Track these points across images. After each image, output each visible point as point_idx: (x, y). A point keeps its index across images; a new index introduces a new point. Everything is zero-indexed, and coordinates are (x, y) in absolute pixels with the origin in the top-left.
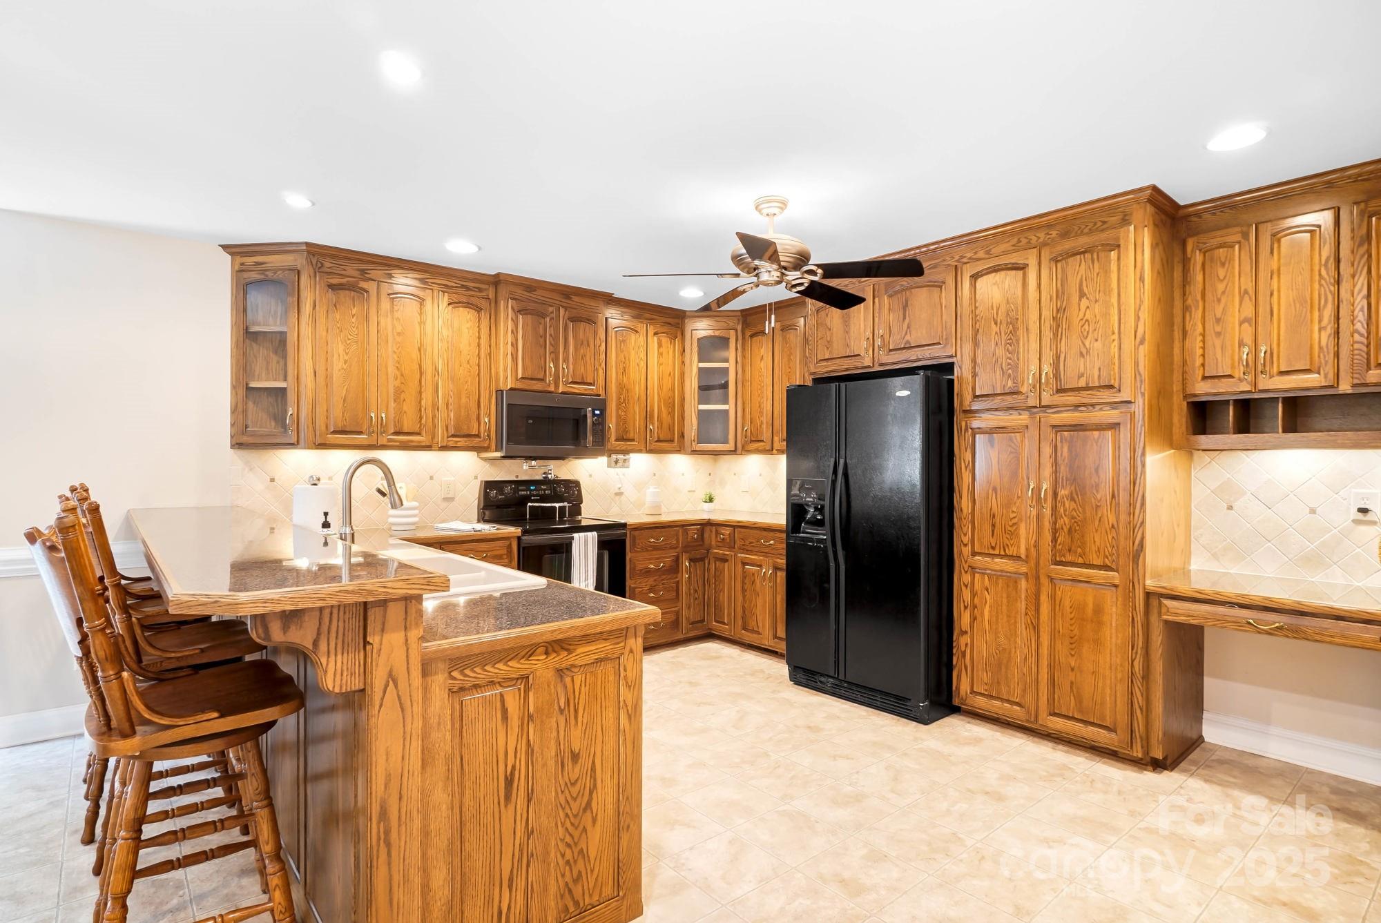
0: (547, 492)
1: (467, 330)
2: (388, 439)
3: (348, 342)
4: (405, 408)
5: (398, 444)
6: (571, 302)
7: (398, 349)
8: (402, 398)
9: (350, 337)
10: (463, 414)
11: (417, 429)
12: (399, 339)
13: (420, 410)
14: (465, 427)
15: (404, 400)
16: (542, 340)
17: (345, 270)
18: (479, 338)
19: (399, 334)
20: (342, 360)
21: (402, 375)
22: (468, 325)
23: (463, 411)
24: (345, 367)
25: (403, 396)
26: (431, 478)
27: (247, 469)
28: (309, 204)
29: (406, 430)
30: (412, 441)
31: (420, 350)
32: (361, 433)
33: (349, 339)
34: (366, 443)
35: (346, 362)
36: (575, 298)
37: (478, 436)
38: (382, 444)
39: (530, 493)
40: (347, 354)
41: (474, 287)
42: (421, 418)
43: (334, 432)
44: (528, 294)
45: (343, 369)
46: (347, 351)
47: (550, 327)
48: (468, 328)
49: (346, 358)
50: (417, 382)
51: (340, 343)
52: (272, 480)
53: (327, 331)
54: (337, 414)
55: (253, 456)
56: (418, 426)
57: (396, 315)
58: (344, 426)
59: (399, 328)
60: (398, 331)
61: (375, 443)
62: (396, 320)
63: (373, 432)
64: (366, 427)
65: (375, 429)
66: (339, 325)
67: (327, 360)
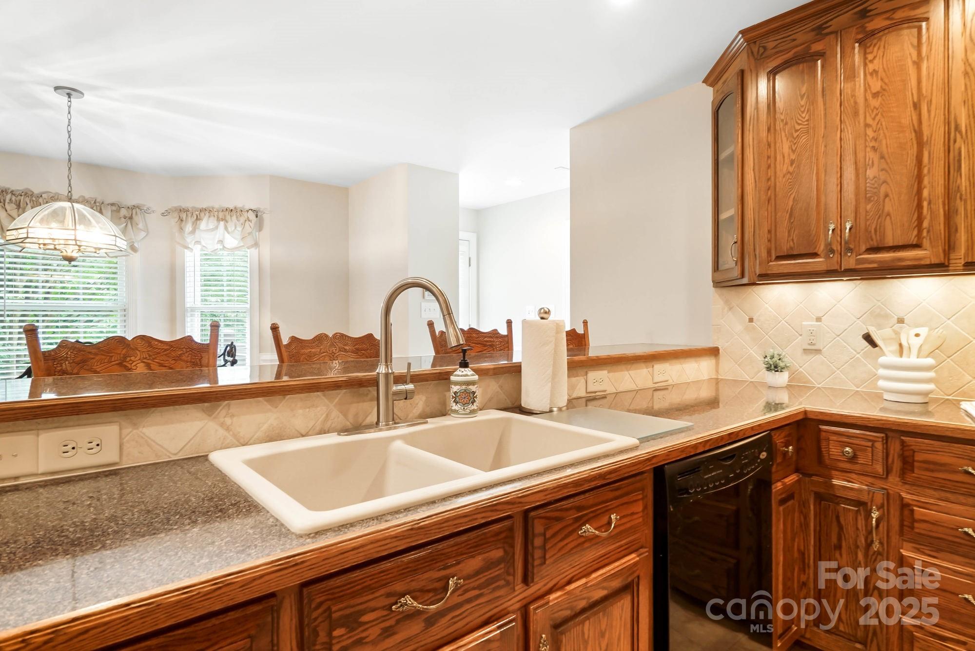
2: (857, 260)
3: (795, 135)
4: (888, 208)
5: (875, 265)
7: (874, 119)
8: (882, 194)
9: (798, 127)
11: (912, 238)
12: (874, 103)
13: (920, 206)
15: (887, 196)
19: (876, 95)
20: (787, 161)
21: (882, 157)
24: (791, 169)
25: (885, 190)
27: (726, 309)
29: (890, 242)
30: (900, 259)
31: (916, 106)
32: (815, 255)
33: (796, 131)
34: (824, 267)
35: (792, 162)
38: (847, 268)
40: (794, 151)
42: (920, 220)
43: (779, 258)
45: (789, 172)
46: (794, 149)
49: (793, 157)
50: (912, 161)
51: (784, 139)
52: (751, 320)
53: (769, 130)
54: (782, 232)
55: (732, 294)
56: (915, 232)
57: (871, 67)
58: (791, 248)
59: (876, 85)
60: (874, 91)
61: (836, 267)
62: (871, 74)
63: (832, 251)
64: (821, 248)
65: (836, 247)
66: (782, 117)
67: (769, 167)
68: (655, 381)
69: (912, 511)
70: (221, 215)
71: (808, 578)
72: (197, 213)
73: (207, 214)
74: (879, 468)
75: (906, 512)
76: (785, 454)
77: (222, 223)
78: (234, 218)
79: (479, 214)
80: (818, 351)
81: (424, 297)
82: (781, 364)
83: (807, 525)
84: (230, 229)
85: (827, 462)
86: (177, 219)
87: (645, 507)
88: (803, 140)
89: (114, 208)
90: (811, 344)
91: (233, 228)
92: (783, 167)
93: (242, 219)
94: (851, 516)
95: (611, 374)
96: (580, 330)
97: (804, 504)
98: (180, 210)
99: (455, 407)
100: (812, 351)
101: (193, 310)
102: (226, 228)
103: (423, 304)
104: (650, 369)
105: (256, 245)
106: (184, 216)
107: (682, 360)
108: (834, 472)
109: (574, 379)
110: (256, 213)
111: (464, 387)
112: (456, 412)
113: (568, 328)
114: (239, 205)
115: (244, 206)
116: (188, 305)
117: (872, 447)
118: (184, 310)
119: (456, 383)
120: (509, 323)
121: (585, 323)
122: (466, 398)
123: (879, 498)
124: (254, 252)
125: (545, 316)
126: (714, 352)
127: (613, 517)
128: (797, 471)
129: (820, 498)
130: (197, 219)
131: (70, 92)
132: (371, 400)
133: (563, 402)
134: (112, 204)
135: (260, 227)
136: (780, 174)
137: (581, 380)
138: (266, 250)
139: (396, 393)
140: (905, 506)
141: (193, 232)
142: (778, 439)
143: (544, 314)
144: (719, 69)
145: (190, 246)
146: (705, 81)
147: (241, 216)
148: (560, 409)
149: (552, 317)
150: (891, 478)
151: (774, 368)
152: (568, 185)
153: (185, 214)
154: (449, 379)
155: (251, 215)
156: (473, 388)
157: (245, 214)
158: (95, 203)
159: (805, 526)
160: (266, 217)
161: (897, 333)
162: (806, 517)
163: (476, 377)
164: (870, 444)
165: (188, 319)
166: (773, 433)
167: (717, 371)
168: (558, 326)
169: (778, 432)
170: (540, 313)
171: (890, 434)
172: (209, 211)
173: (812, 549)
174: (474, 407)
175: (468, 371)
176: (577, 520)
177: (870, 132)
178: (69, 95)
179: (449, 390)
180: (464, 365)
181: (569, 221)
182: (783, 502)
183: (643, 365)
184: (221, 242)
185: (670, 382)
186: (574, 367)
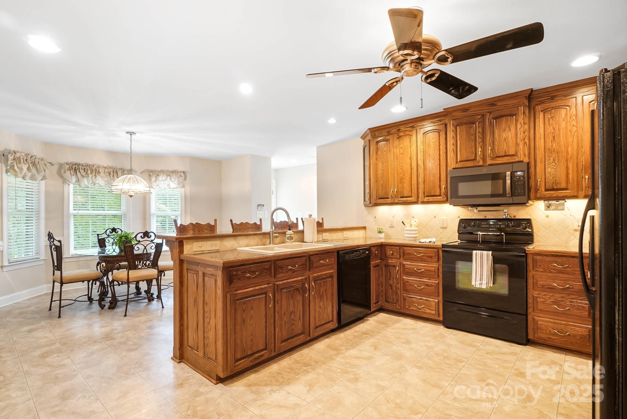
0: (502, 226)
1: (433, 144)
2: (398, 200)
4: (405, 186)
5: (402, 202)
6: (496, 107)
7: (401, 160)
8: (403, 182)
9: (384, 160)
10: (431, 185)
11: (410, 195)
12: (401, 156)
13: (411, 186)
14: (433, 191)
15: (405, 182)
16: (473, 137)
17: (382, 134)
18: (439, 145)
19: (402, 154)
21: (403, 172)
22: (433, 141)
23: (431, 184)
24: (382, 172)
25: (404, 180)
26: (435, 217)
27: (368, 213)
28: (336, 121)
29: (405, 195)
30: (408, 200)
31: (410, 158)
32: (388, 198)
33: (383, 161)
34: (390, 202)
35: (382, 170)
36: (499, 104)
37: (440, 195)
38: (396, 202)
39: (489, 226)
41: (437, 121)
42: (411, 190)
43: (379, 199)
44: (464, 113)
46: (383, 166)
47: (479, 127)
48: (433, 142)
49: (382, 169)
50: (409, 174)
51: (380, 163)
52: (375, 217)
53: (376, 160)
54: (380, 191)
55: (369, 209)
56: (411, 193)
57: (400, 146)
58: (382, 196)
59: (402, 152)
60: (401, 153)
61: (393, 202)
62: (400, 148)
63: (392, 197)
64: (390, 196)
65: (393, 196)
66: (380, 156)
67: (376, 171)
68: (344, 237)
69: (405, 266)
70: (168, 174)
71: (383, 289)
72: (157, 172)
73: (162, 173)
74: (398, 256)
75: (404, 267)
76: (375, 254)
77: (169, 177)
78: (174, 175)
79: (277, 170)
80: (393, 227)
81: (258, 209)
82: (381, 231)
83: (383, 274)
84: (172, 180)
85: (387, 256)
86: (147, 175)
87: (335, 260)
88: (385, 164)
89: (122, 171)
90: (391, 225)
91: (174, 179)
92: (380, 172)
93: (178, 176)
94: (392, 270)
95: (330, 234)
96: (321, 221)
97: (382, 269)
98: (150, 171)
99: (288, 241)
100: (392, 227)
101: (154, 214)
102: (170, 179)
103: (257, 212)
104: (342, 233)
105: (184, 187)
106: (151, 174)
107: (353, 231)
108: (389, 259)
109: (318, 235)
110: (184, 173)
111: (290, 235)
112: (288, 242)
113: (317, 221)
114: (176, 169)
115: (178, 170)
116: (152, 212)
117: (397, 251)
118: (150, 215)
119: (288, 234)
120: (297, 219)
121: (323, 219)
122: (291, 238)
123: (398, 264)
124: (183, 190)
125: (311, 216)
126: (364, 228)
127: (327, 260)
128: (381, 259)
129: (386, 266)
130: (157, 175)
131: (131, 133)
132: (268, 238)
133: (316, 240)
134: (121, 169)
135: (185, 179)
136: (379, 173)
137: (320, 236)
138: (188, 188)
139: (275, 236)
140: (404, 265)
141: (156, 181)
142: (373, 249)
143: (310, 216)
144: (365, 135)
145: (154, 187)
146: (361, 138)
147: (177, 174)
148: (315, 242)
149: (312, 217)
150: (401, 258)
151: (380, 232)
152: (316, 162)
153: (152, 173)
154: (286, 233)
155: (182, 174)
156: (292, 236)
157: (179, 173)
158: (114, 169)
159: (382, 275)
160: (188, 175)
161: (411, 221)
162: (383, 272)
163: (293, 233)
164: (396, 250)
165: (152, 219)
166: (371, 248)
167: (366, 235)
168: (314, 219)
169: (373, 248)
170: (309, 216)
171: (400, 247)
172: (162, 172)
173: (384, 281)
174: (293, 241)
175: (291, 231)
176: (319, 259)
177: (400, 164)
178: (131, 134)
179: (286, 237)
180: (290, 230)
181: (316, 177)
182: (375, 267)
183: (340, 232)
184: (169, 185)
185: (349, 237)
186: (319, 232)
